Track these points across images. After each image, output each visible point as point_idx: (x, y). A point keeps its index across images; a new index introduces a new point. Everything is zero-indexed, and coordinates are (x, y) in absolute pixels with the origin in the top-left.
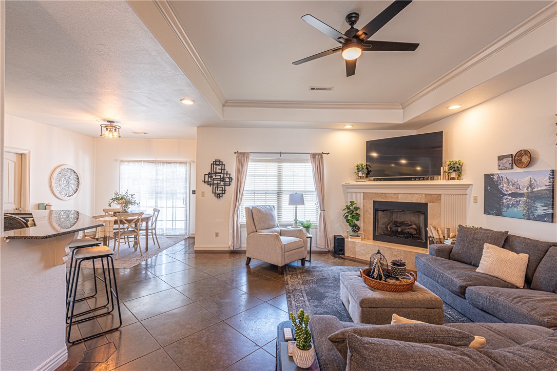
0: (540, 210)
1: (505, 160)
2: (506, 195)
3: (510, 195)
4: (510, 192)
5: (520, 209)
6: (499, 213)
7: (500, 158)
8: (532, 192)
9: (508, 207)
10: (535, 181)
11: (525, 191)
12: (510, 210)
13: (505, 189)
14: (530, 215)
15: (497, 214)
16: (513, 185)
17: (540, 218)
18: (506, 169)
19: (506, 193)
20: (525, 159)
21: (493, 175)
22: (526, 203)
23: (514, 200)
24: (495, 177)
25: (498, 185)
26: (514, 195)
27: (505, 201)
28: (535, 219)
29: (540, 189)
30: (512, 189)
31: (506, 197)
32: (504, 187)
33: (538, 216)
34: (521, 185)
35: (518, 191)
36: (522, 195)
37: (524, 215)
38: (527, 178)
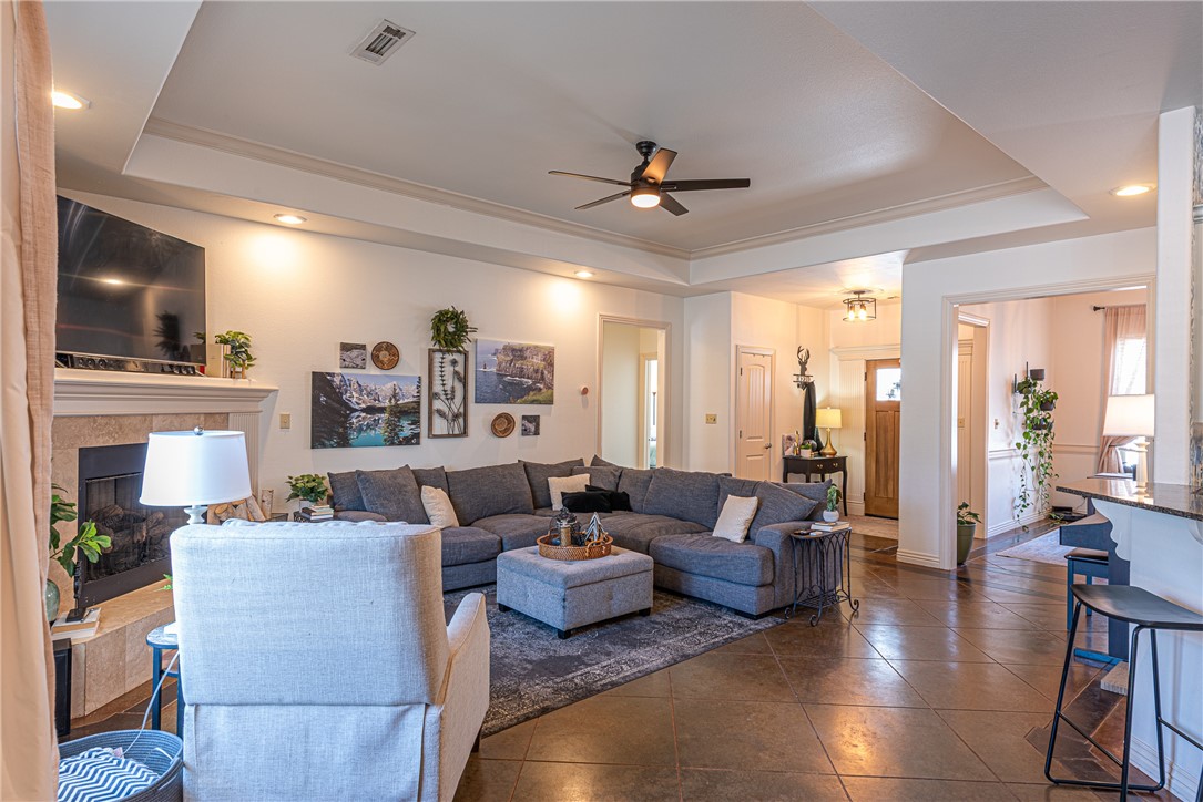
0: (407, 431)
1: (355, 353)
2: (357, 410)
3: (363, 410)
4: (363, 406)
5: (381, 431)
6: (344, 442)
7: (346, 347)
8: (397, 406)
9: (360, 430)
10: (401, 390)
11: (387, 404)
12: (364, 434)
13: (354, 400)
14: (394, 440)
15: (339, 445)
16: (369, 394)
17: (408, 441)
18: (357, 367)
19: (357, 407)
20: (384, 356)
21: (332, 375)
22: (389, 423)
23: (369, 419)
24: (337, 380)
25: (342, 394)
26: (370, 410)
27: (354, 420)
28: (400, 444)
29: (406, 401)
30: (368, 401)
31: (357, 414)
32: (353, 398)
33: (405, 438)
34: (382, 394)
35: (377, 404)
36: (382, 410)
37: (385, 440)
38: (390, 385)
